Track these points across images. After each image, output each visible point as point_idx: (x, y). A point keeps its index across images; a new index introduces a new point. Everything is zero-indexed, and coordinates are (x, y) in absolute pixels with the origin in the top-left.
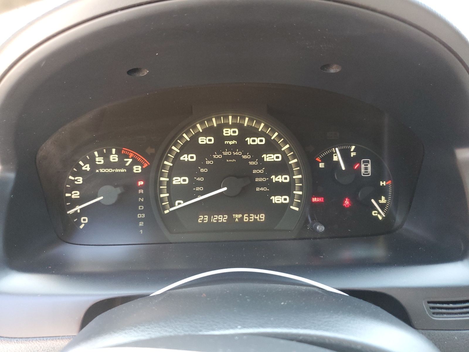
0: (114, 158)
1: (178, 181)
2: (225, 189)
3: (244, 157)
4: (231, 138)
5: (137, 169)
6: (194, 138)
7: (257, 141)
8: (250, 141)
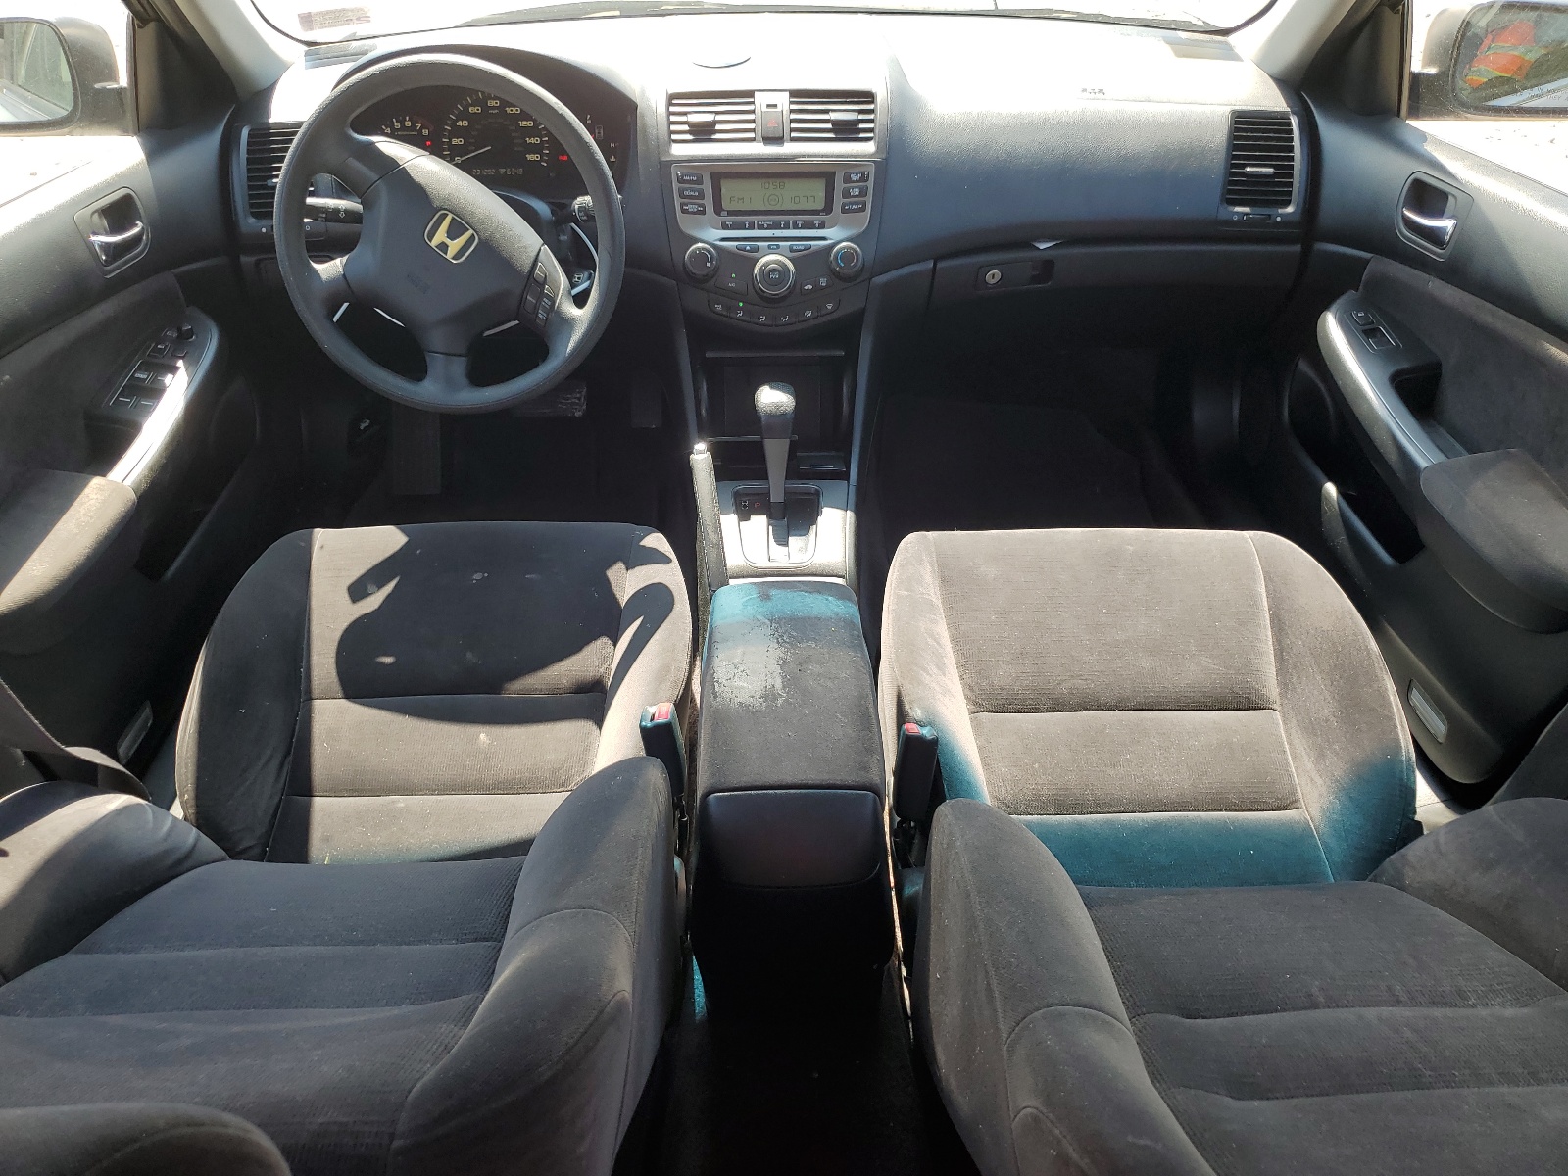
0: (408, 124)
1: (455, 141)
2: (489, 148)
3: (505, 123)
4: (493, 108)
5: (426, 132)
6: (466, 108)
7: (514, 110)
8: (508, 110)
